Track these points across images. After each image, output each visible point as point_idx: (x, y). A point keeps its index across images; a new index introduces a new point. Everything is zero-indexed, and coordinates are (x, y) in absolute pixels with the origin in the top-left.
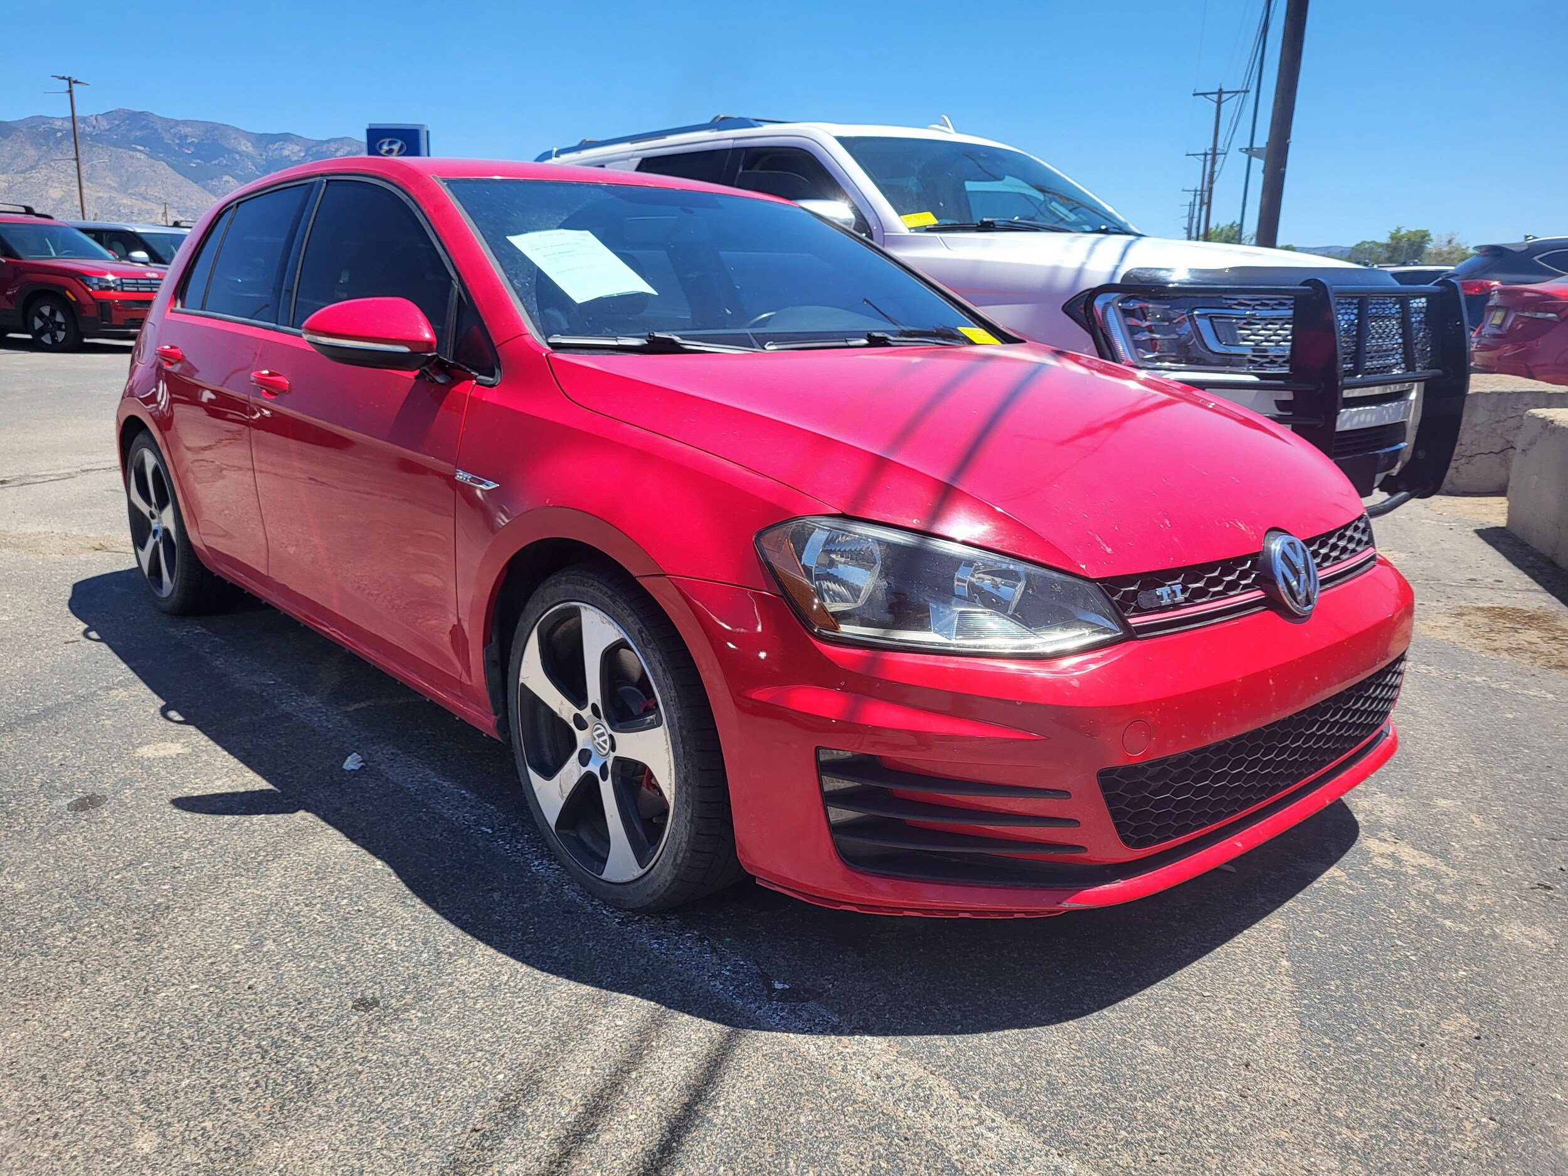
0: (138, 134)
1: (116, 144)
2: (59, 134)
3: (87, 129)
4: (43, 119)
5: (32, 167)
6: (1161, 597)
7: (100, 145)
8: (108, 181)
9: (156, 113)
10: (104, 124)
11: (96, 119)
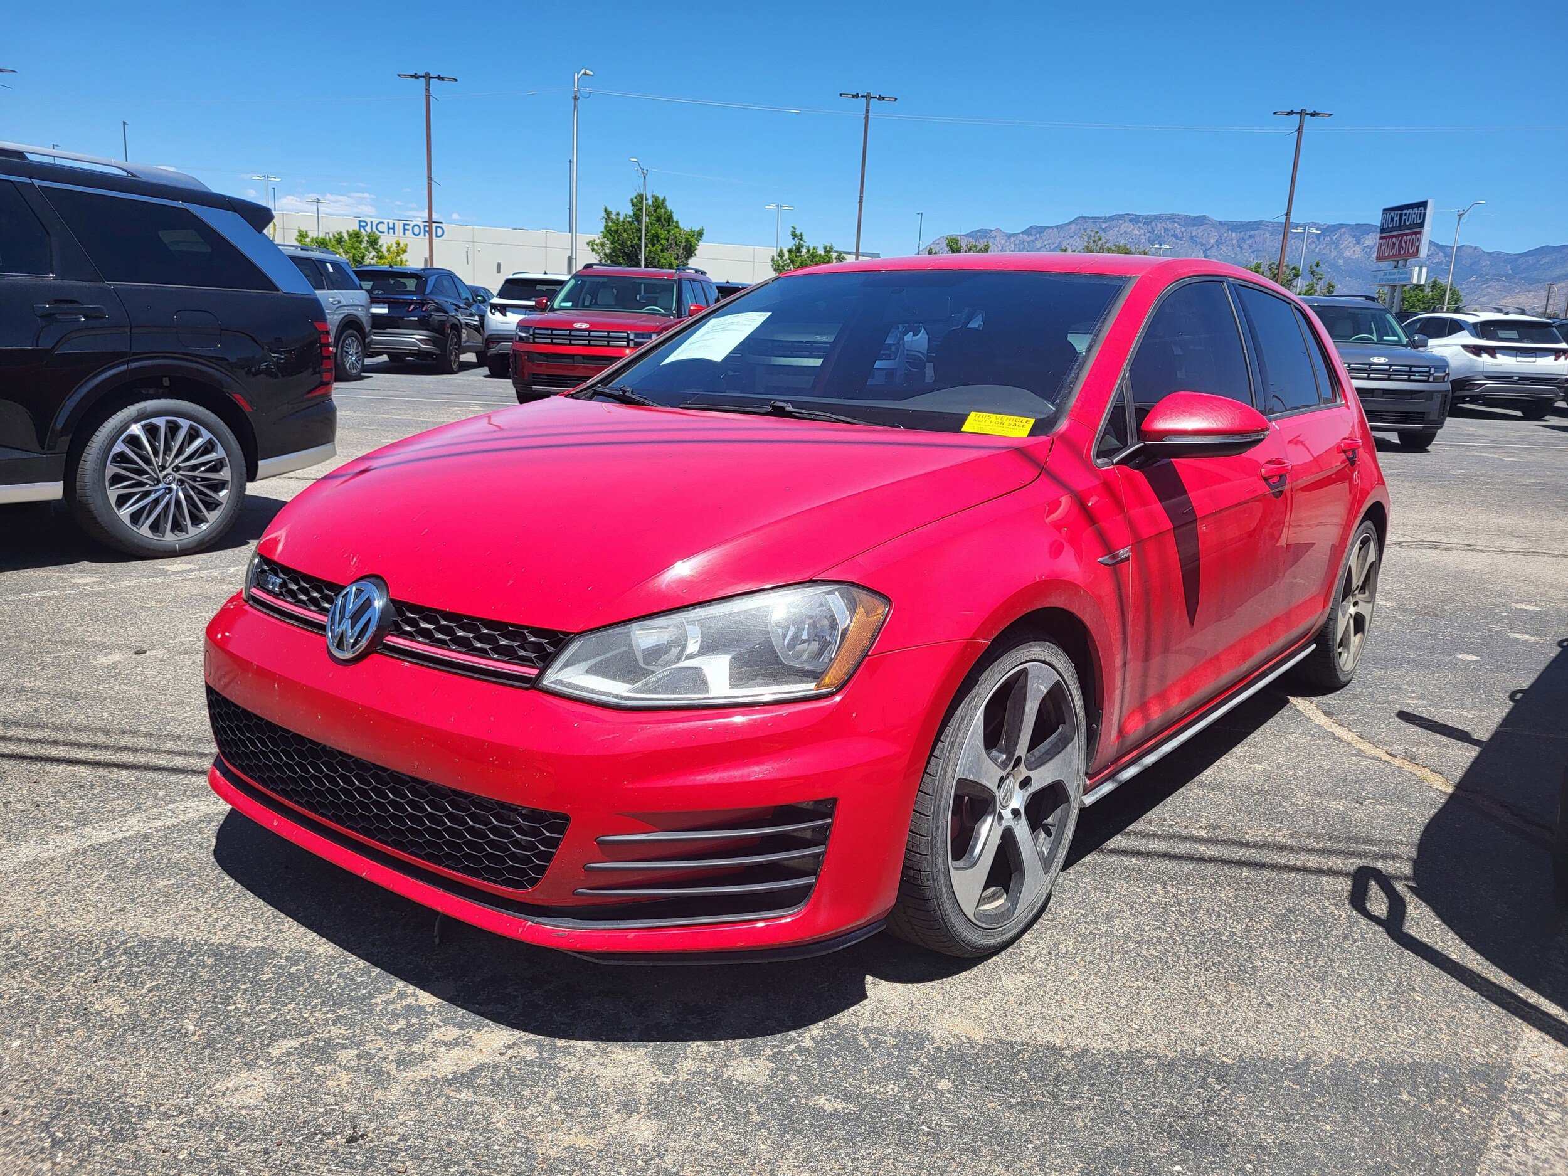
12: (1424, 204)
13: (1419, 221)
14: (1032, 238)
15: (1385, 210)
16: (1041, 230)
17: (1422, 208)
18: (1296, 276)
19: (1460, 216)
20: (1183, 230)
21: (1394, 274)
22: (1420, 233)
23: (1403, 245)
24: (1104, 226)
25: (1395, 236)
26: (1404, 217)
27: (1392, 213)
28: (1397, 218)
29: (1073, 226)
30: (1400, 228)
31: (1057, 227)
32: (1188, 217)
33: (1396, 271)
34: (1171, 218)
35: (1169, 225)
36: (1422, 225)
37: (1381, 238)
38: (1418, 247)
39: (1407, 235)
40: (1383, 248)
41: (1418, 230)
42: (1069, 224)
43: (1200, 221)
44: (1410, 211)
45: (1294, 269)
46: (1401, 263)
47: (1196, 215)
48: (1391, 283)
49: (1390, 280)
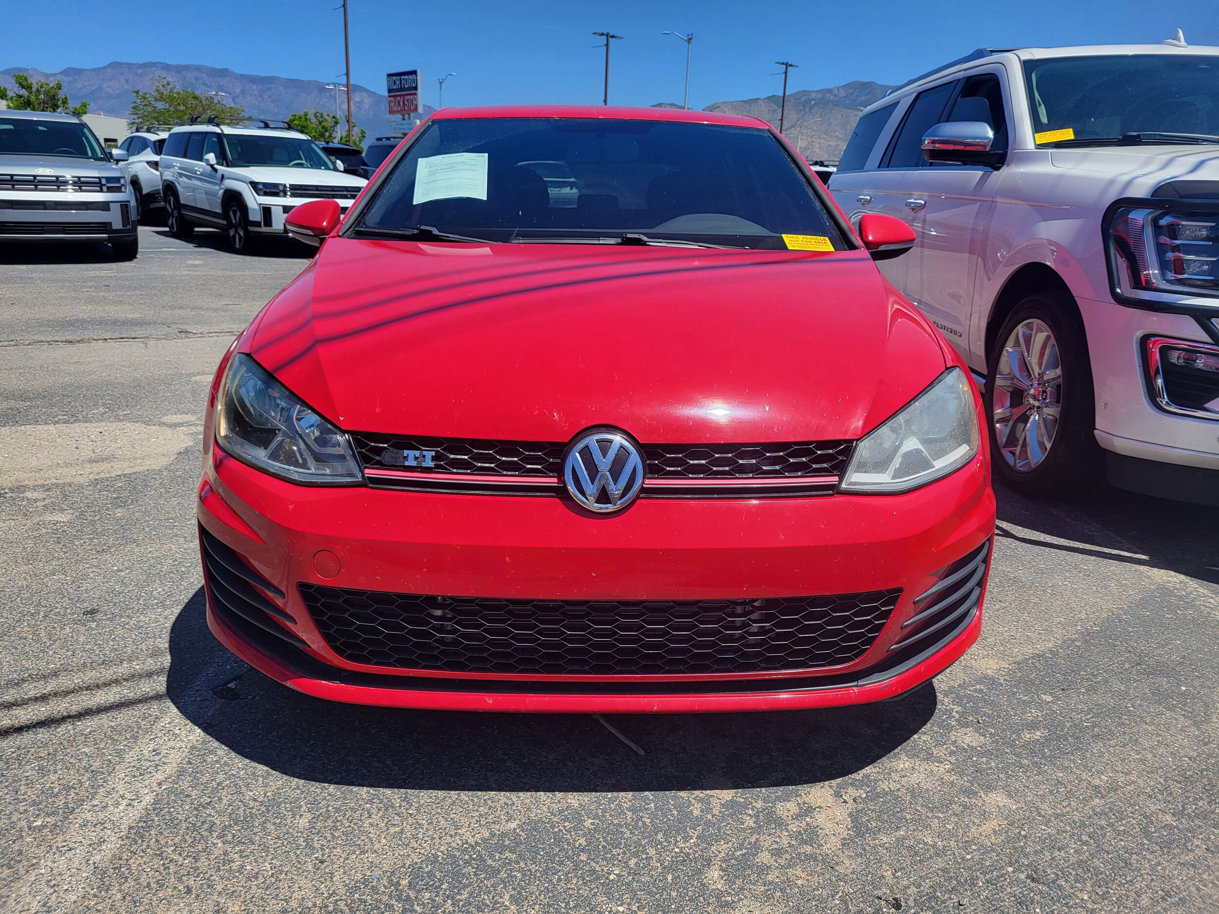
0: (863, 98)
1: (847, 107)
2: (813, 102)
3: (831, 97)
4: (805, 93)
5: (792, 126)
6: (406, 458)
7: (837, 108)
8: (837, 134)
9: (878, 83)
10: (843, 93)
11: (838, 90)
12: (414, 73)
13: (414, 85)
14: (70, 79)
15: (389, 75)
16: (79, 72)
17: (414, 76)
18: (336, 123)
19: (441, 83)
20: (211, 79)
21: (403, 124)
22: (416, 94)
23: (406, 102)
24: (139, 72)
25: (400, 96)
26: (403, 82)
27: (394, 78)
28: (398, 82)
29: (109, 70)
30: (401, 89)
31: (93, 70)
32: (213, 69)
33: (404, 122)
34: (199, 69)
35: (198, 74)
36: (416, 88)
37: (390, 96)
38: (416, 105)
39: (407, 95)
40: (392, 104)
41: (413, 92)
42: (105, 67)
43: (224, 73)
44: (406, 77)
45: (334, 117)
46: (406, 116)
47: (220, 67)
48: (404, 132)
49: (400, 129)
